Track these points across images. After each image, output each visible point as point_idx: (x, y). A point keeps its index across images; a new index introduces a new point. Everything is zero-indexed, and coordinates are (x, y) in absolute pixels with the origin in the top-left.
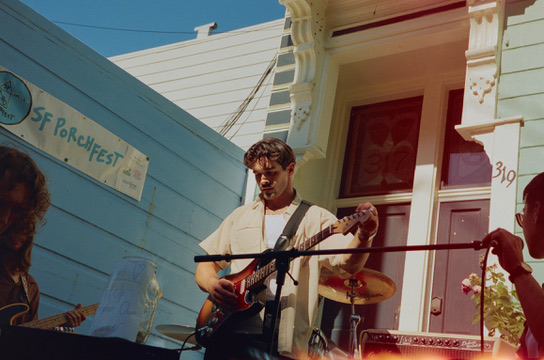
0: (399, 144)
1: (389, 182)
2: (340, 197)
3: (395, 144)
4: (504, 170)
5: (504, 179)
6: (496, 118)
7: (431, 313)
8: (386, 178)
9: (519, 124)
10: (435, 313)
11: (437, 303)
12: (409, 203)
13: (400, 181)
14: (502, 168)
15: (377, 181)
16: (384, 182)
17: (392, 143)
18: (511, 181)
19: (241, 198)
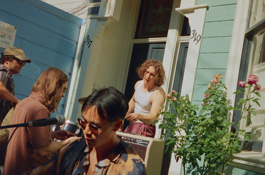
0: (165, 9)
1: (159, 30)
4: (196, 34)
5: (195, 40)
6: (195, 4)
8: (158, 28)
9: (206, 9)
12: (165, 43)
14: (195, 34)
16: (157, 30)
18: (198, 41)
19: (77, 43)
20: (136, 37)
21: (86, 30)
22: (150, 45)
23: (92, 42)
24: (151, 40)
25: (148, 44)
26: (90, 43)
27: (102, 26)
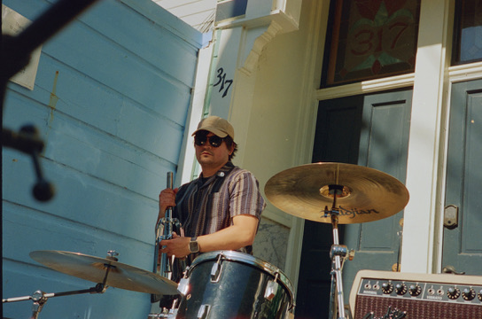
0: (395, 14)
1: (383, 64)
2: (321, 88)
3: (390, 15)
7: (445, 226)
8: (379, 59)
10: (449, 226)
11: (452, 213)
12: (410, 88)
13: (398, 61)
15: (368, 64)
16: (377, 63)
17: (386, 15)
19: (191, 91)
20: (324, 84)
21: (213, 57)
22: (366, 97)
23: (231, 81)
24: (368, 85)
25: (360, 98)
26: (226, 86)
27: (256, 42)
